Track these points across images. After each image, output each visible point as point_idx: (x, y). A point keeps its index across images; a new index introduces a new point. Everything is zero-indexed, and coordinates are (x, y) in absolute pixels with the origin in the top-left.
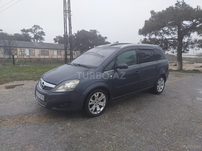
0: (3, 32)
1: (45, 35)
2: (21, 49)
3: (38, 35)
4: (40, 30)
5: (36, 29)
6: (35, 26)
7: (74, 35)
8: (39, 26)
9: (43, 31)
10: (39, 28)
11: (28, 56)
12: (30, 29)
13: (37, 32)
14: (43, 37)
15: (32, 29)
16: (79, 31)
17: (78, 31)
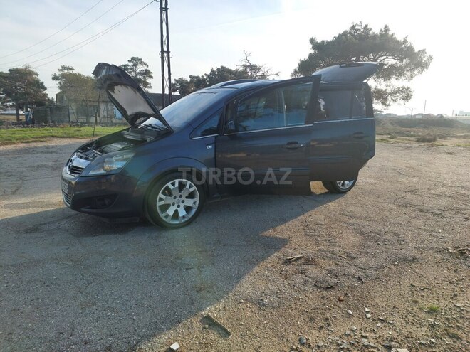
0: (74, 72)
1: (152, 77)
2: (107, 106)
3: (138, 77)
4: (144, 68)
5: (135, 65)
6: (133, 59)
7: (205, 77)
8: (141, 60)
9: (150, 69)
10: (142, 63)
11: (119, 119)
12: (124, 66)
13: (138, 71)
14: (148, 80)
15: (127, 65)
16: (216, 70)
17: (212, 70)
